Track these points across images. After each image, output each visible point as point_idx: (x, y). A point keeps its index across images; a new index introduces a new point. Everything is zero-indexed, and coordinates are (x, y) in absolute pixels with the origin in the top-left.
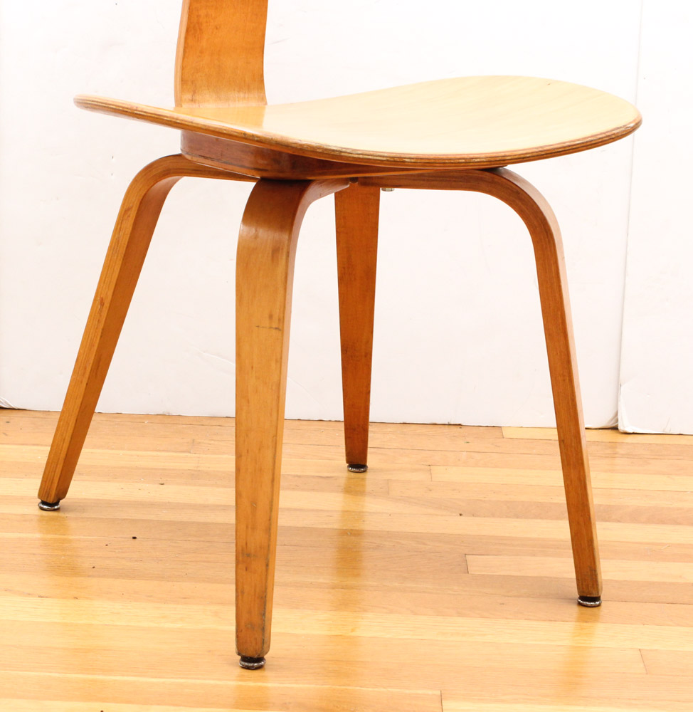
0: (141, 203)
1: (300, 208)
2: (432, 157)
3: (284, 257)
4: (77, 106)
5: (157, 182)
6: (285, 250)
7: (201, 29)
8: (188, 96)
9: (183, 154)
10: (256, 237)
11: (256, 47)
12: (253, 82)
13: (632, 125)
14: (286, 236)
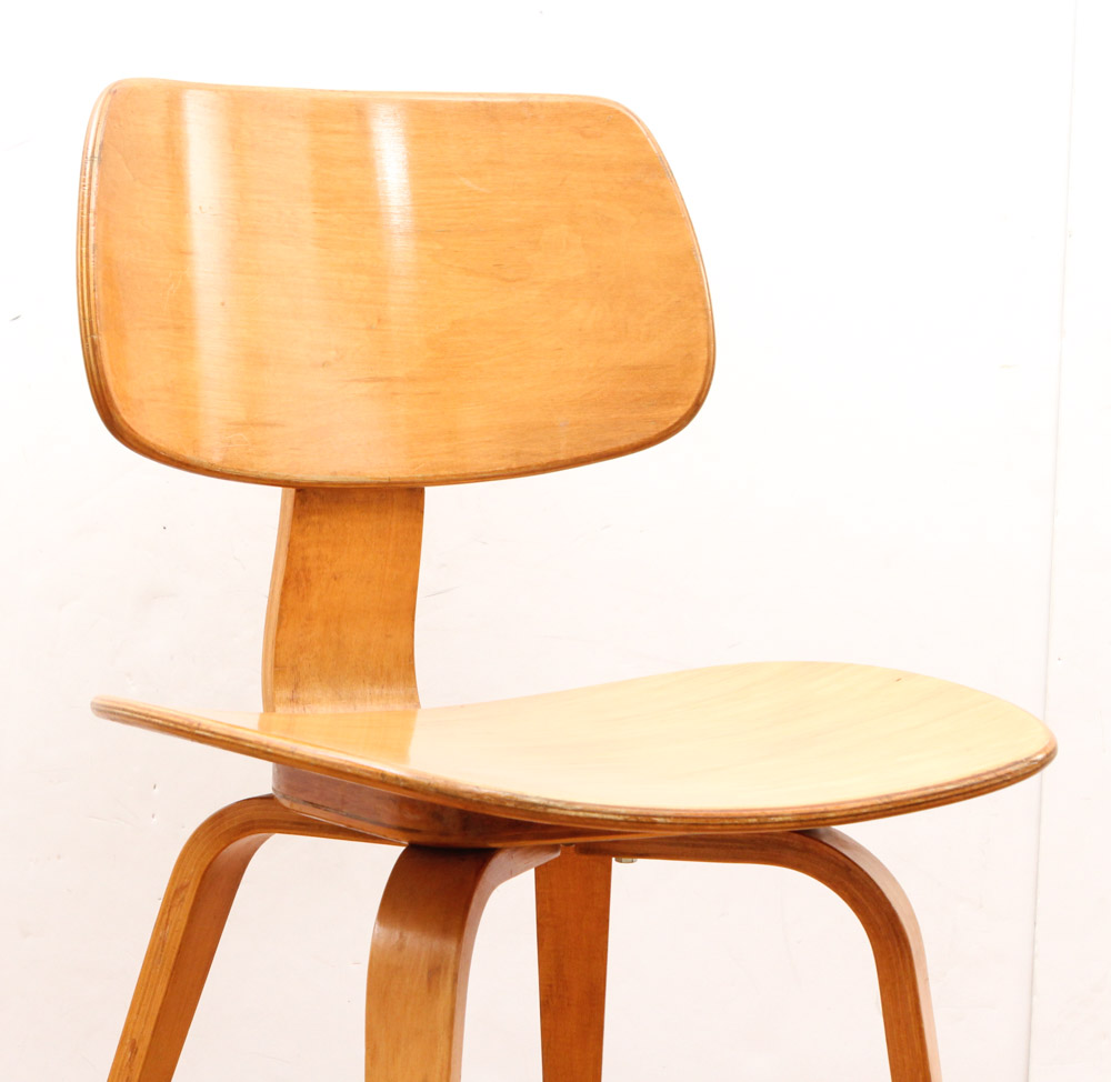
0: (203, 877)
1: (476, 897)
2: (701, 814)
3: (449, 981)
4: (98, 715)
5: (232, 842)
6: (450, 971)
7: (308, 580)
8: (285, 693)
9: (278, 796)
10: (401, 947)
11: (404, 611)
12: (398, 669)
13: (1040, 757)
14: (451, 947)
